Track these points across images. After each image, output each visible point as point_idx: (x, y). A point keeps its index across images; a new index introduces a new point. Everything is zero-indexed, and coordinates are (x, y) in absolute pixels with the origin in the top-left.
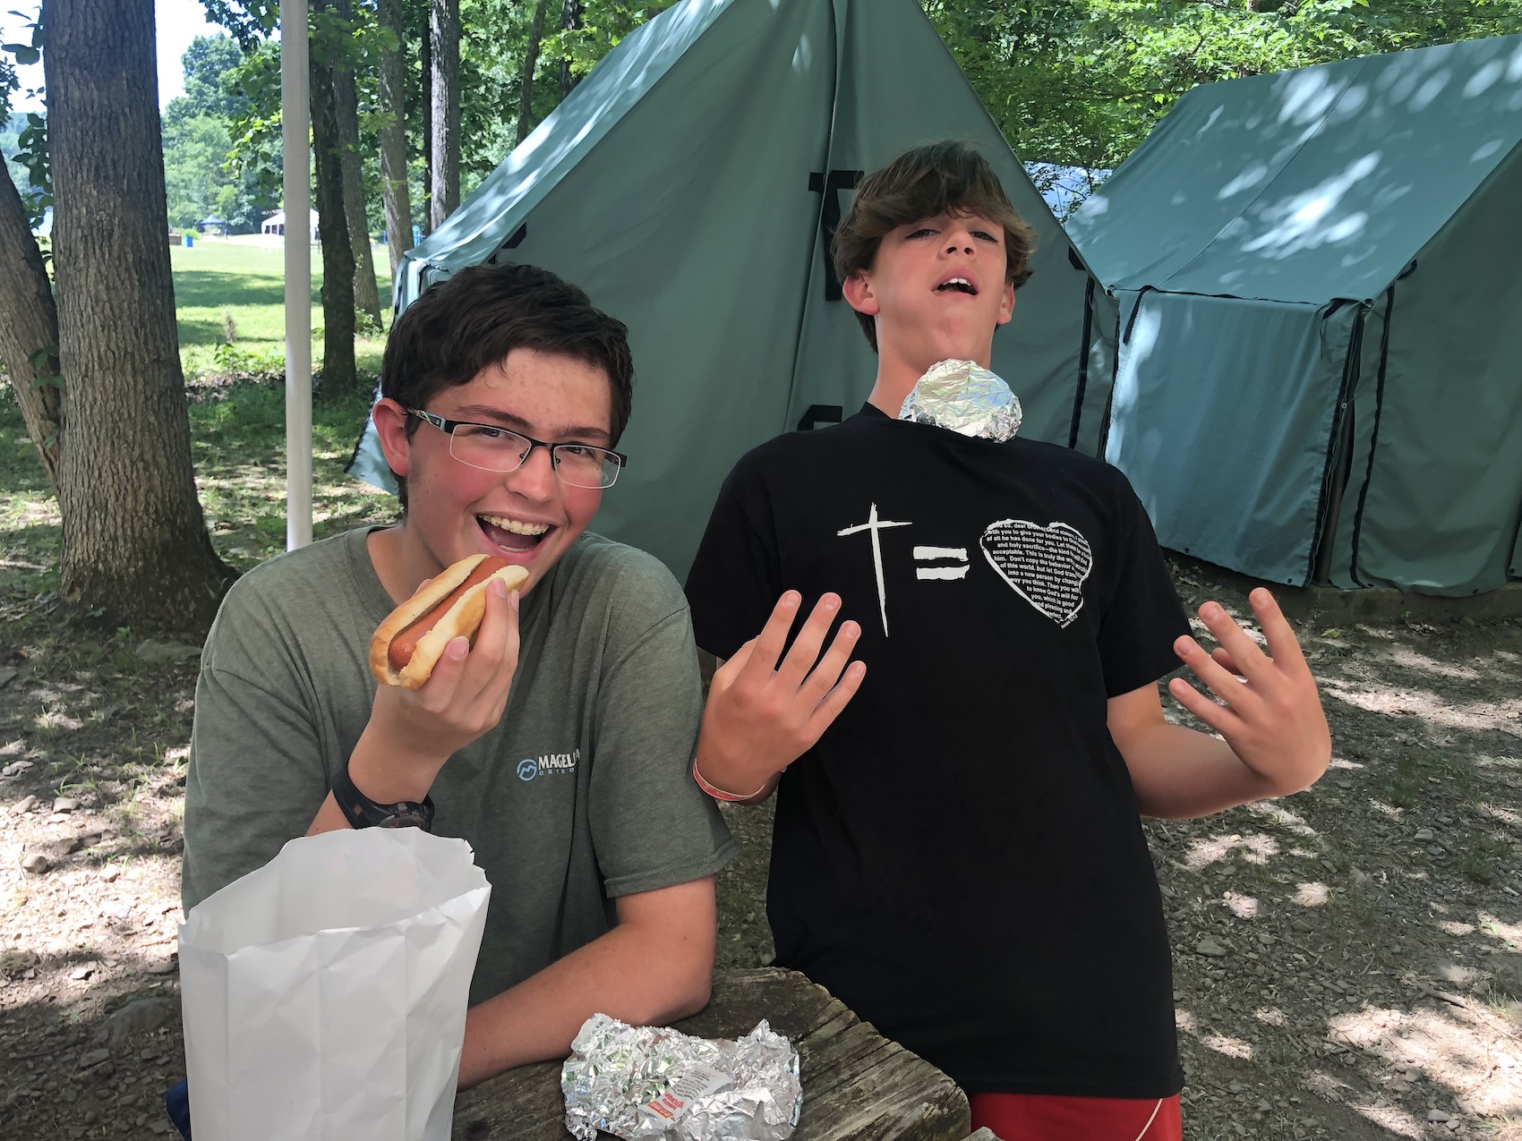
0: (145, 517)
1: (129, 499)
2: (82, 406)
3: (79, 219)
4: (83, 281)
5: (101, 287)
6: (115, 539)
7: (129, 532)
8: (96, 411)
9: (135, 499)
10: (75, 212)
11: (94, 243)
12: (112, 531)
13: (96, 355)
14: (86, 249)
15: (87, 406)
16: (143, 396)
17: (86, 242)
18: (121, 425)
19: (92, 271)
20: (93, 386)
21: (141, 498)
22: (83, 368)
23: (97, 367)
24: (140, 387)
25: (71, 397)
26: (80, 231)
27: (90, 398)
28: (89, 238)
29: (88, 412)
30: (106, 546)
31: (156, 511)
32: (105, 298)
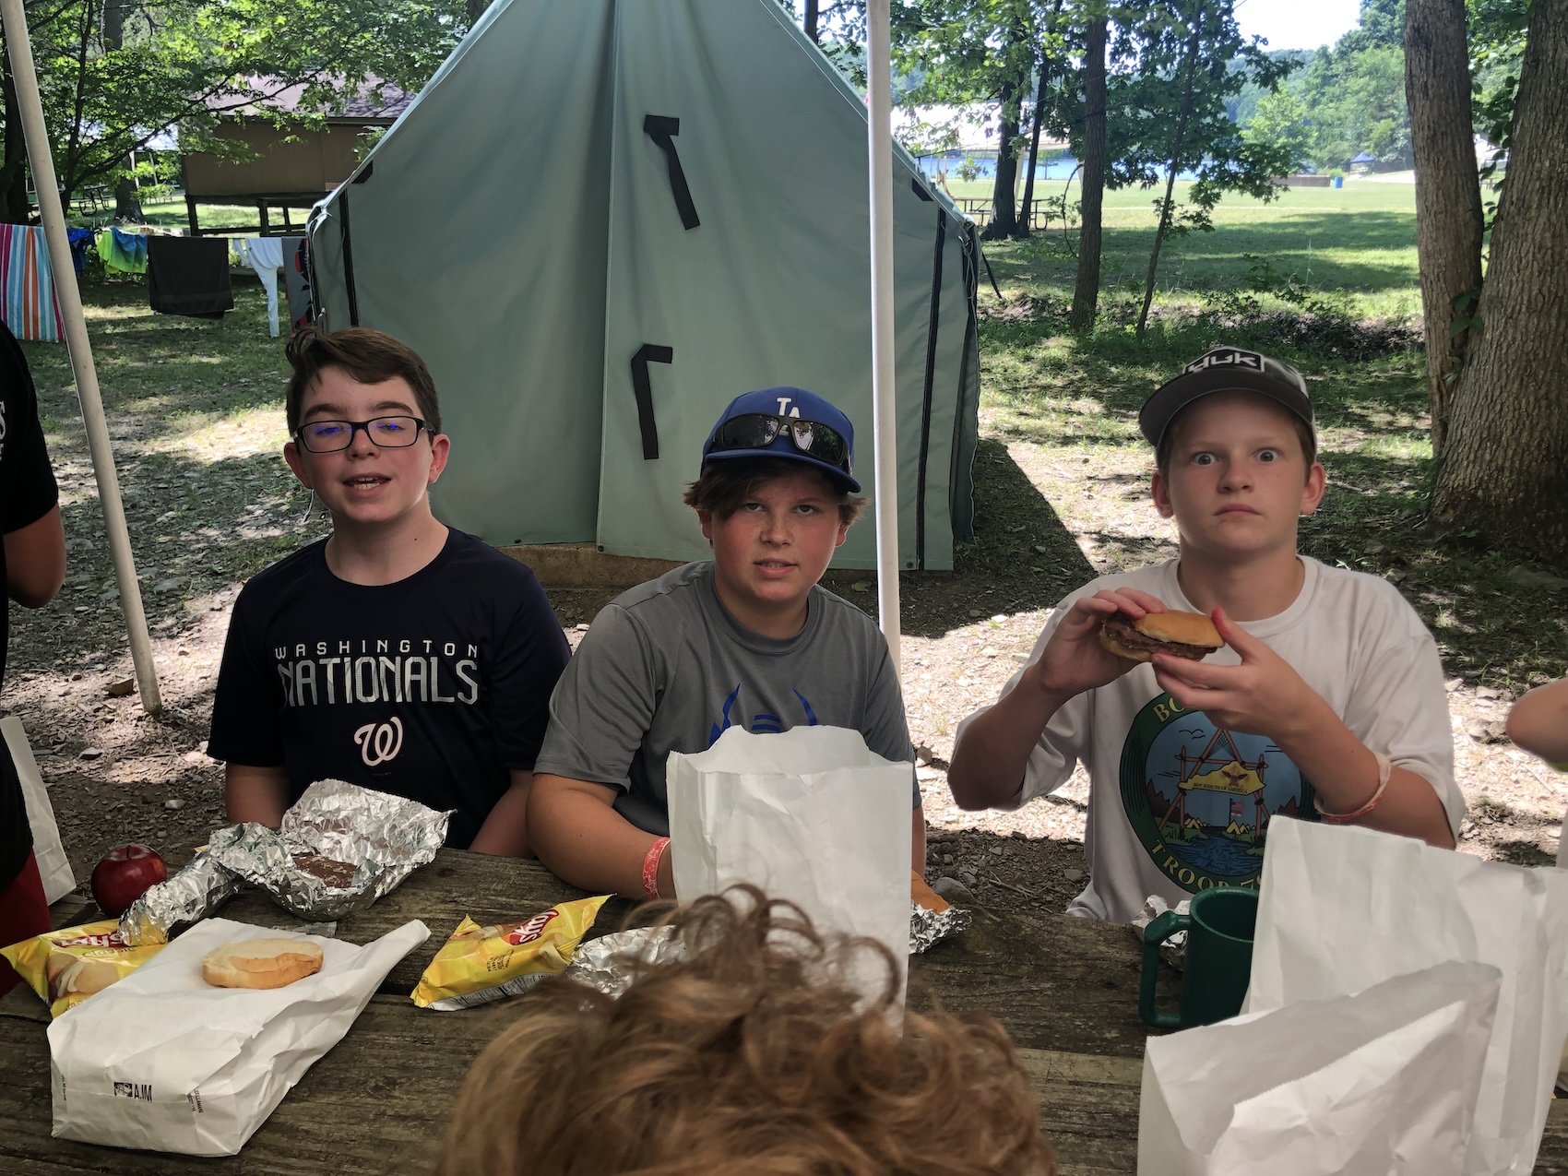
0: (1536, 453)
1: (1525, 434)
2: (1499, 345)
3: (1539, 172)
4: (1530, 230)
5: (1548, 235)
6: (1501, 470)
7: (1517, 465)
8: (1513, 349)
9: (1531, 435)
10: (1537, 165)
11: (1549, 194)
12: (1500, 462)
13: (1526, 298)
14: (1540, 201)
15: (1505, 345)
16: (1561, 338)
17: (1543, 192)
18: (1534, 365)
19: (1542, 220)
20: (1515, 327)
21: (1537, 434)
22: (1510, 310)
23: (1524, 309)
24: (1561, 329)
25: (1488, 336)
26: (1538, 184)
27: (1510, 338)
28: (1546, 190)
29: (1504, 351)
30: (1490, 476)
31: (1548, 448)
32: (1549, 245)
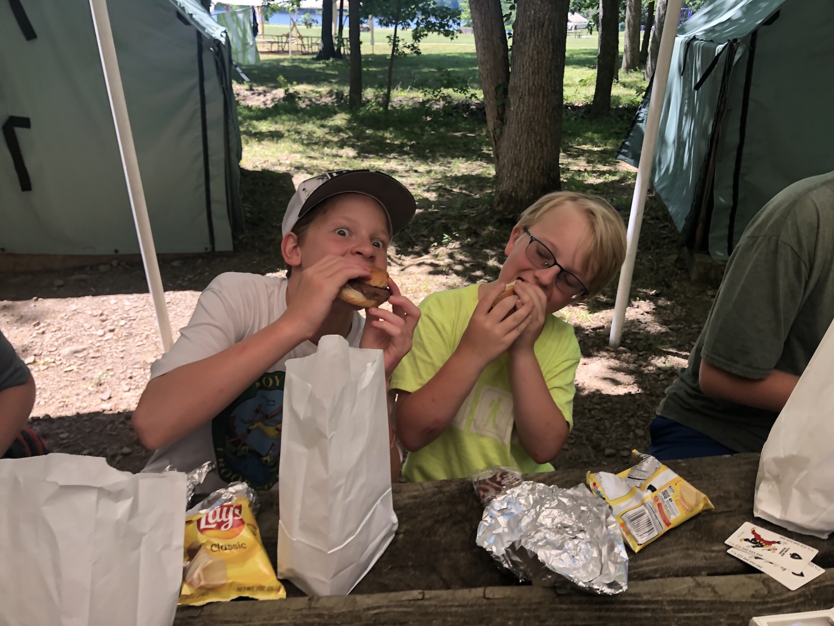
0: (537, 171)
1: (532, 161)
2: (517, 113)
3: (529, 17)
4: (527, 49)
5: (535, 52)
6: (522, 181)
7: (529, 178)
8: (523, 116)
9: (534, 162)
10: (528, 13)
11: (535, 29)
12: (521, 177)
13: (527, 87)
14: (530, 33)
15: (519, 113)
16: (545, 109)
17: (531, 29)
18: (533, 124)
19: (532, 44)
20: (523, 103)
21: (537, 161)
22: (520, 94)
23: (527, 94)
24: (545, 104)
25: (512, 109)
26: (529, 23)
27: (521, 109)
28: (533, 27)
29: (519, 117)
30: (517, 185)
31: (543, 169)
32: (536, 58)
